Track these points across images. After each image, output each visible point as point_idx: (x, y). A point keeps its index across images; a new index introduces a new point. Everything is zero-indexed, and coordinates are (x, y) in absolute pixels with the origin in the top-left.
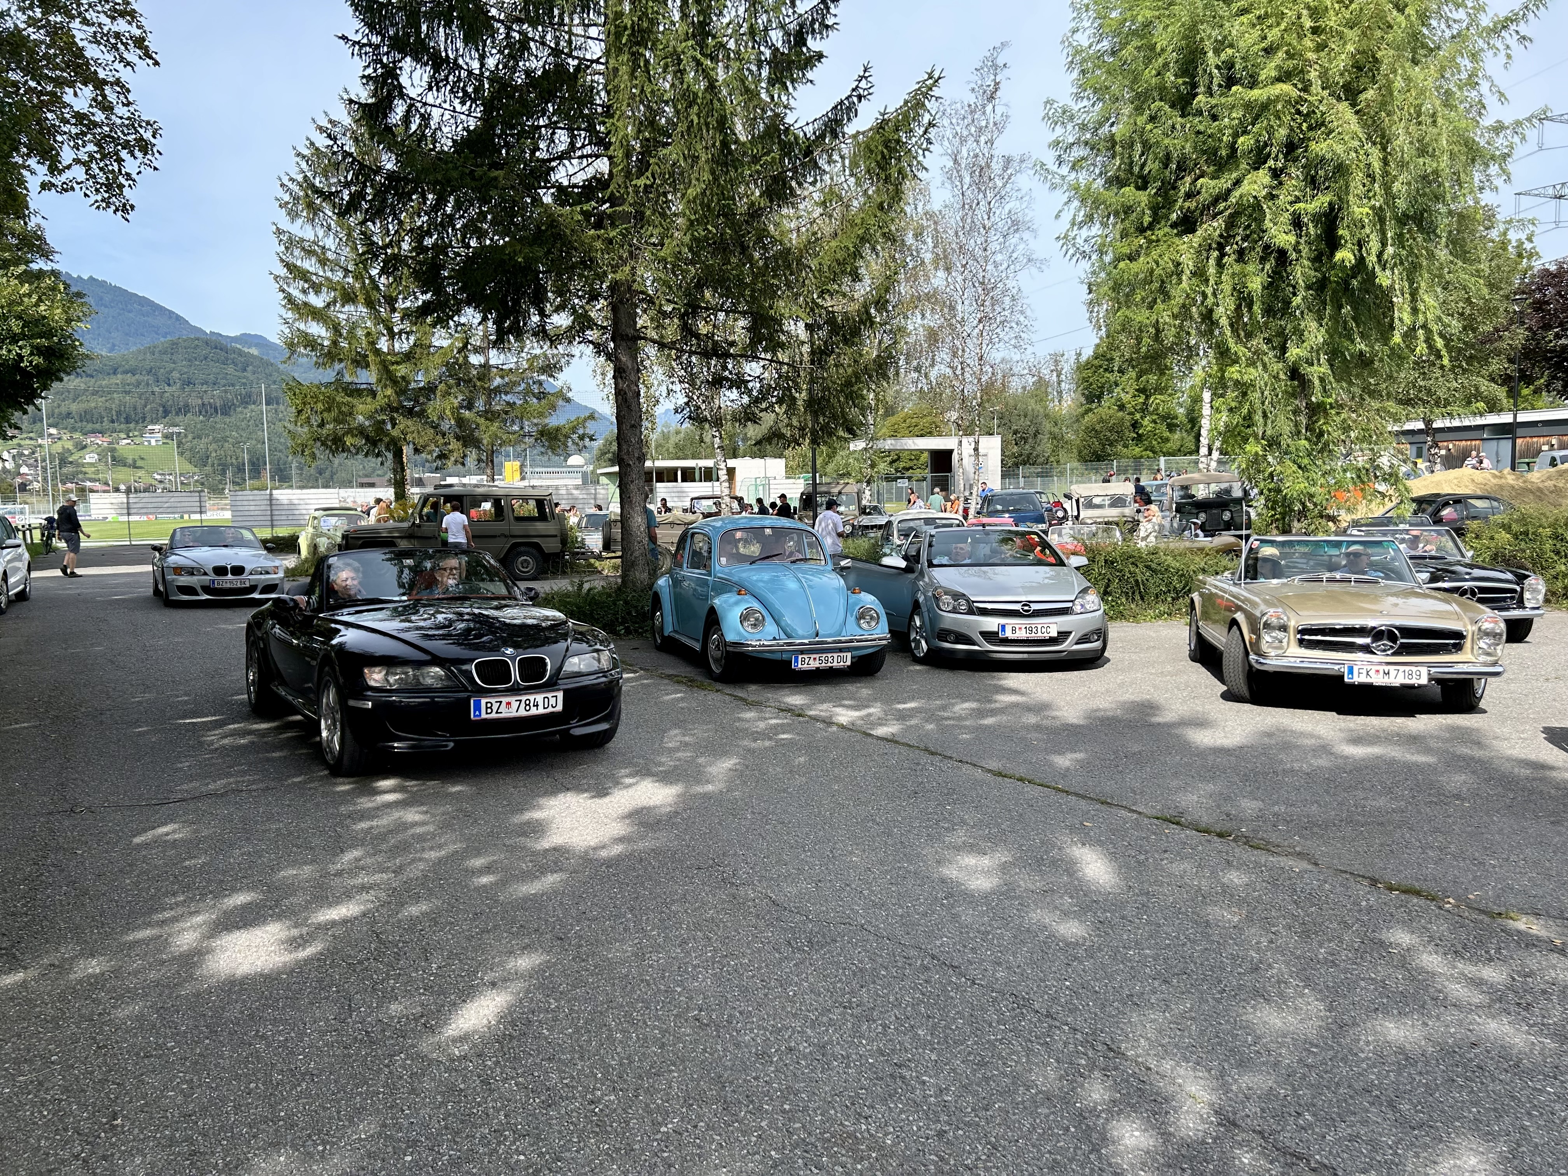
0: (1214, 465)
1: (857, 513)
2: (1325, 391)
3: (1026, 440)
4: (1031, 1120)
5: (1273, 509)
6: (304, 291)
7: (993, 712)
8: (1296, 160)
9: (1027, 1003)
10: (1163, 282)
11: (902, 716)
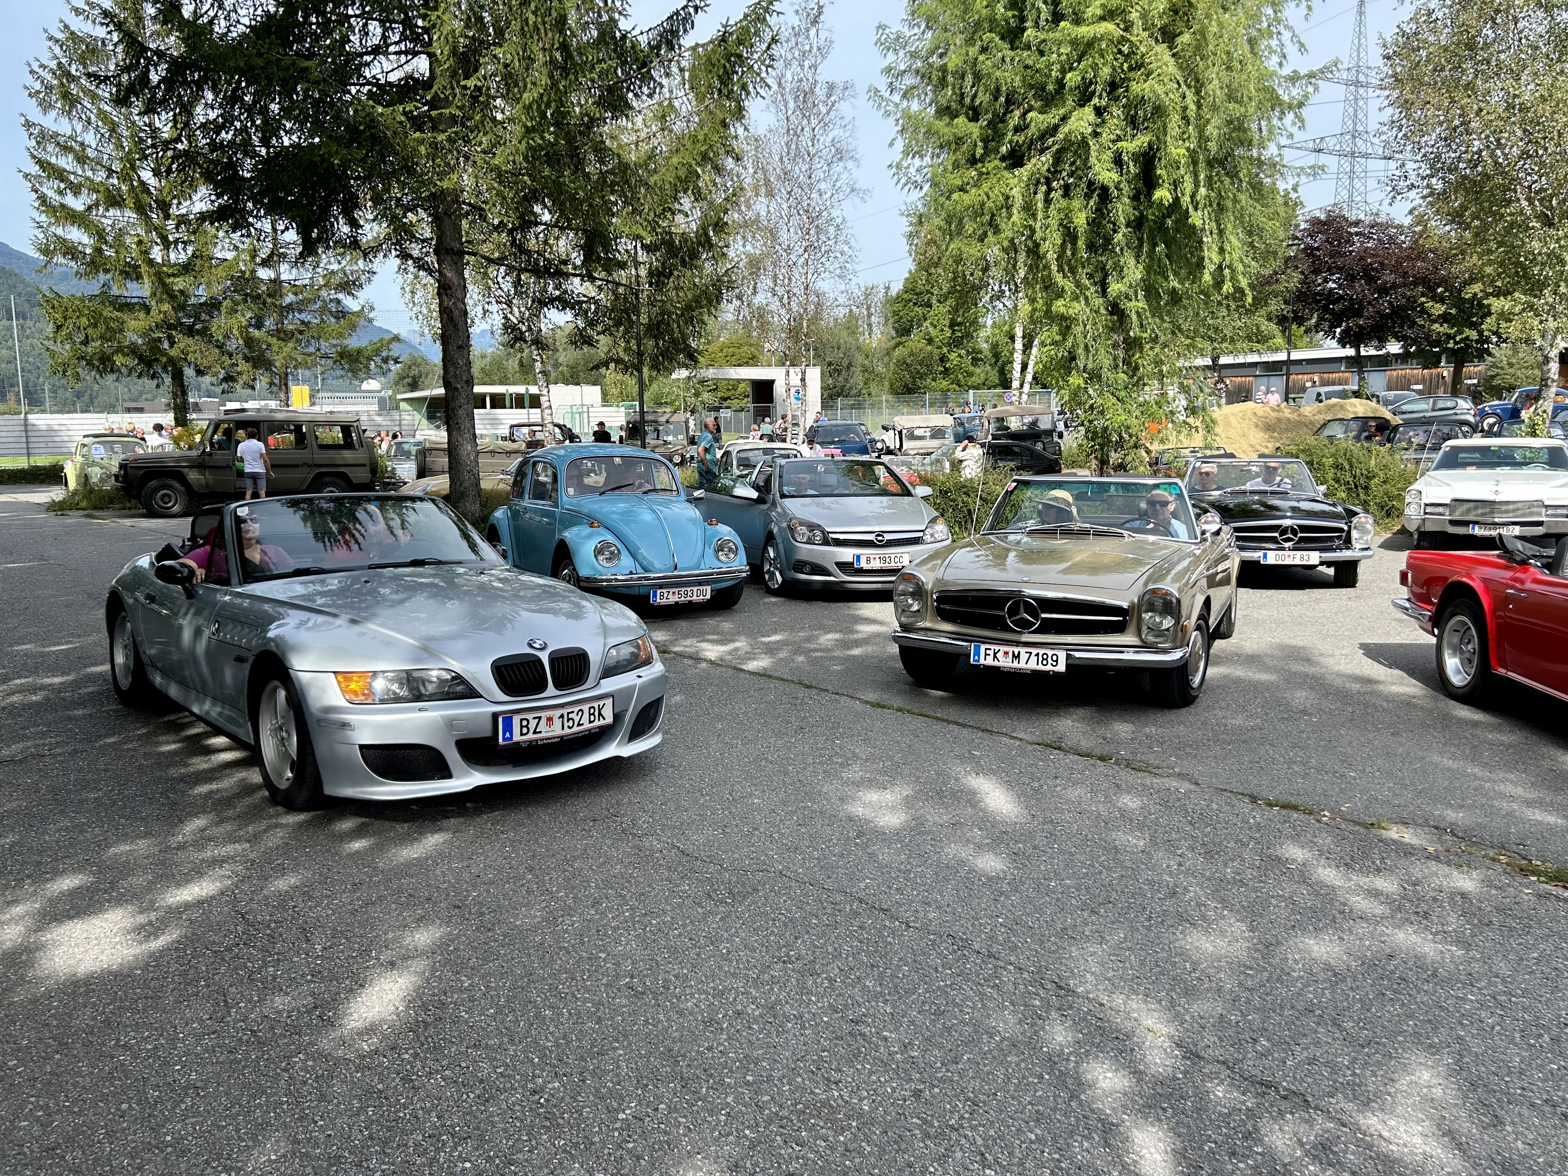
0: (1025, 397)
1: (685, 442)
2: (1142, 326)
3: (839, 372)
4: (1003, 1070)
5: (1093, 440)
6: (60, 193)
7: (857, 643)
8: (1117, 99)
9: (966, 944)
10: (993, 215)
11: (770, 650)
